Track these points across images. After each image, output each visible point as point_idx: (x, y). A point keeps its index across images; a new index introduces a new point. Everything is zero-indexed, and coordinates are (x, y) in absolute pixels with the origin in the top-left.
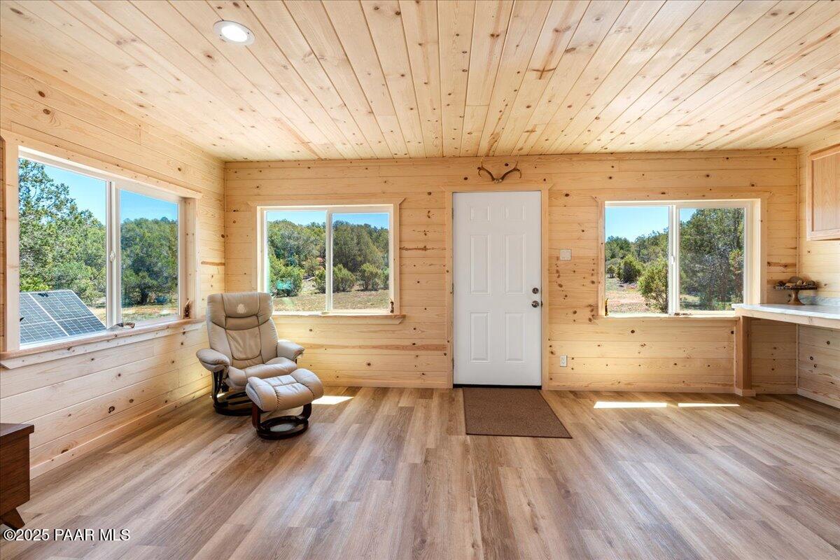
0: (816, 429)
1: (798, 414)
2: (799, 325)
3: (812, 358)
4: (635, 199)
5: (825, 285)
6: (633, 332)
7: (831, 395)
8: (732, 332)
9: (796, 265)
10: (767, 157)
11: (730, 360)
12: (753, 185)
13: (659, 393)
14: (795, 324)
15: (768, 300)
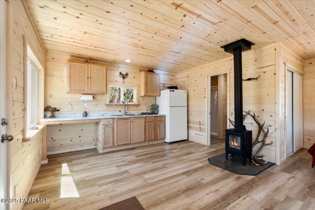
3: (52, 138)
7: (61, 150)
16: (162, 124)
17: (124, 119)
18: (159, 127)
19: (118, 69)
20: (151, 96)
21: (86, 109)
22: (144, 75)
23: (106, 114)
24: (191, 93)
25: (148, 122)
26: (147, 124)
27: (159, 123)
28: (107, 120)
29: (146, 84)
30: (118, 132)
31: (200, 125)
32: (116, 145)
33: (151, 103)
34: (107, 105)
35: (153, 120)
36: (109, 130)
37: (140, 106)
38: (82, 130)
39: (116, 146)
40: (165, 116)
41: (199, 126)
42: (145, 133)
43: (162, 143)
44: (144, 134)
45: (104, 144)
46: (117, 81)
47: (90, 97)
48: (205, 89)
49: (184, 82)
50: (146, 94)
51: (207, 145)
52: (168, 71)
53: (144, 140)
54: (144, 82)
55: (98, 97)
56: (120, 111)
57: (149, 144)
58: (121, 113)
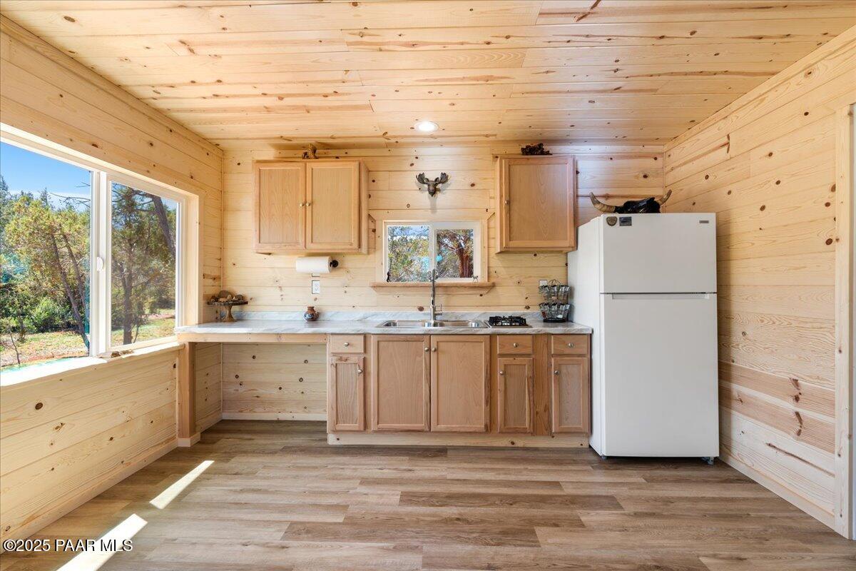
0: (287, 450)
1: (255, 442)
2: (224, 344)
3: (237, 377)
4: (47, 137)
5: (251, 299)
6: (39, 406)
7: (256, 410)
8: (175, 366)
9: (220, 278)
10: (203, 148)
11: (172, 405)
12: (192, 177)
13: (90, 502)
14: (220, 343)
15: (205, 320)
16: (573, 373)
17: (403, 337)
18: (559, 382)
19: (412, 165)
20: (542, 252)
21: (316, 299)
22: (501, 171)
23: (373, 315)
24: (744, 226)
25: (502, 355)
26: (500, 363)
27: (559, 366)
28: (346, 340)
29: (509, 203)
30: (381, 386)
31: (797, 399)
32: (376, 429)
33: (544, 278)
34: (376, 287)
35: (529, 351)
36: (351, 374)
37: (498, 289)
38: (306, 361)
39: (375, 432)
40: (591, 335)
41: (790, 406)
42: (490, 400)
43: (578, 451)
44: (487, 402)
45: (335, 419)
46: (408, 206)
47: (322, 264)
48: (833, 189)
49: (707, 177)
50: (506, 244)
51: (846, 535)
52: (624, 140)
53: (486, 426)
54: (501, 196)
55: (349, 262)
56: (421, 309)
57: (513, 443)
58: (425, 314)
